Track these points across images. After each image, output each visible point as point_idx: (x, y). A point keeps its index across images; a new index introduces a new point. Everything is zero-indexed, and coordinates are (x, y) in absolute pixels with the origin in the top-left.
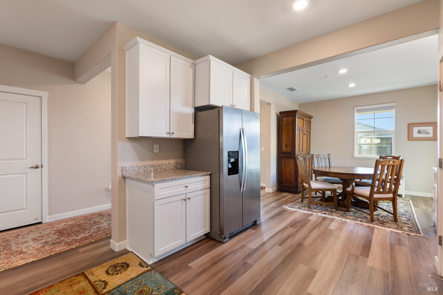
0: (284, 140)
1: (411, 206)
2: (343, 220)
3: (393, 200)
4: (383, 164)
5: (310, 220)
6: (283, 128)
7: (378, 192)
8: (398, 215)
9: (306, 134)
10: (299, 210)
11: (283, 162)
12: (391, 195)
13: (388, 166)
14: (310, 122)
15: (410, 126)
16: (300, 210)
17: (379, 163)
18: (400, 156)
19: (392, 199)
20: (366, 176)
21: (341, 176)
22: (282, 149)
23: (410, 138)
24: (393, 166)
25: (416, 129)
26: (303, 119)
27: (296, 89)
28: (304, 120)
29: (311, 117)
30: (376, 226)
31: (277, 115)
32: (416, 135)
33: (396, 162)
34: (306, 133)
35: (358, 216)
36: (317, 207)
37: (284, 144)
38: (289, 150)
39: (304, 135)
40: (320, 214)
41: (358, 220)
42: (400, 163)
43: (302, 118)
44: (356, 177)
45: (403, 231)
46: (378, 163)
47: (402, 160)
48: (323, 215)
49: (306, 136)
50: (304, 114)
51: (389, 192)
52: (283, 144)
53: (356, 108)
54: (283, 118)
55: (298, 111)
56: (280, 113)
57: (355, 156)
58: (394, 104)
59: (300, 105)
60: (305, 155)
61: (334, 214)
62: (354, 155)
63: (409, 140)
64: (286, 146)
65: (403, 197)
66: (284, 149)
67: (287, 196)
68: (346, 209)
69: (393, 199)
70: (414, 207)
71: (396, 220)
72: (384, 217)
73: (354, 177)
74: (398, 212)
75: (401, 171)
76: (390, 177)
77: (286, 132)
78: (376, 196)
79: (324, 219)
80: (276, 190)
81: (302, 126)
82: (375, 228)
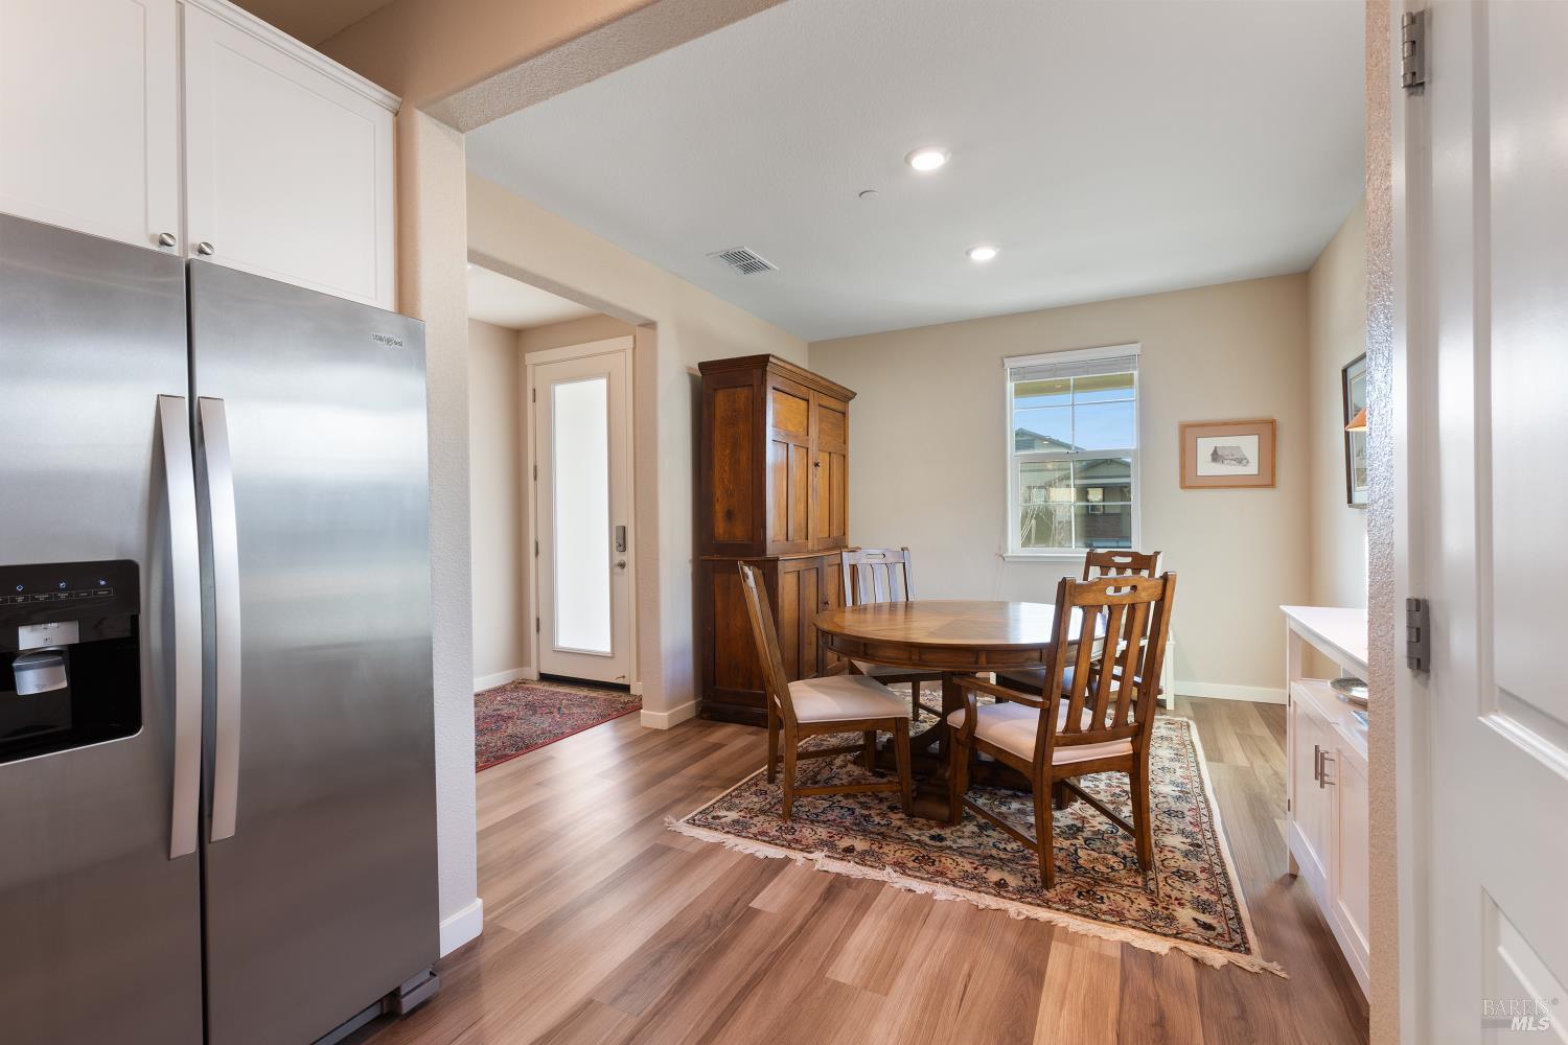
0: (719, 493)
1: (1196, 755)
2: (921, 888)
3: (1133, 767)
4: (1090, 599)
5: (757, 912)
6: (717, 436)
7: (1074, 737)
8: (1152, 817)
9: (824, 465)
10: (731, 841)
11: (717, 590)
12: (1123, 747)
13: (1109, 607)
14: (844, 414)
15: (1189, 432)
16: (739, 840)
17: (1070, 594)
18: (1157, 553)
19: (1130, 763)
20: (1026, 655)
21: (924, 657)
22: (713, 529)
23: (1189, 480)
24: (1133, 608)
25: (1205, 446)
26: (808, 401)
27: (766, 262)
28: (811, 402)
29: (846, 396)
30: (1062, 919)
31: (693, 377)
32: (1206, 467)
33: (1144, 589)
34: (823, 458)
35: (994, 852)
36: (827, 804)
37: (719, 509)
38: (740, 532)
39: (811, 466)
40: (822, 861)
41: (984, 881)
42: (1159, 591)
43: (801, 395)
44: (983, 659)
45: (1172, 942)
46: (1067, 597)
47: (1165, 578)
48: (837, 867)
49: (822, 471)
50: (810, 376)
51: (1114, 735)
52: (718, 507)
53: (1010, 364)
54: (715, 389)
55: (771, 359)
56: (702, 366)
57: (1010, 554)
58: (1134, 349)
59: (814, 348)
60: (819, 551)
61: (891, 851)
62: (1006, 549)
63: (1184, 486)
64: (729, 515)
65: (1168, 708)
66: (720, 527)
67: (723, 746)
68: (944, 811)
69: (1133, 761)
70: (1209, 759)
71: (1143, 862)
72: (1098, 844)
73: (977, 663)
74: (1152, 801)
75: (1163, 628)
76: (1122, 645)
77: (728, 452)
78: (1062, 756)
79: (836, 887)
80: (691, 714)
81: (802, 431)
82: (1056, 931)
